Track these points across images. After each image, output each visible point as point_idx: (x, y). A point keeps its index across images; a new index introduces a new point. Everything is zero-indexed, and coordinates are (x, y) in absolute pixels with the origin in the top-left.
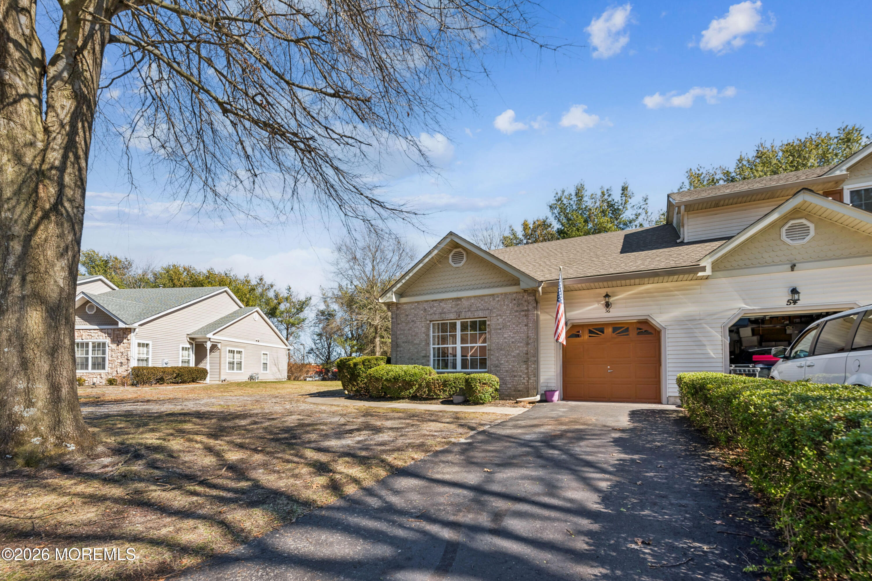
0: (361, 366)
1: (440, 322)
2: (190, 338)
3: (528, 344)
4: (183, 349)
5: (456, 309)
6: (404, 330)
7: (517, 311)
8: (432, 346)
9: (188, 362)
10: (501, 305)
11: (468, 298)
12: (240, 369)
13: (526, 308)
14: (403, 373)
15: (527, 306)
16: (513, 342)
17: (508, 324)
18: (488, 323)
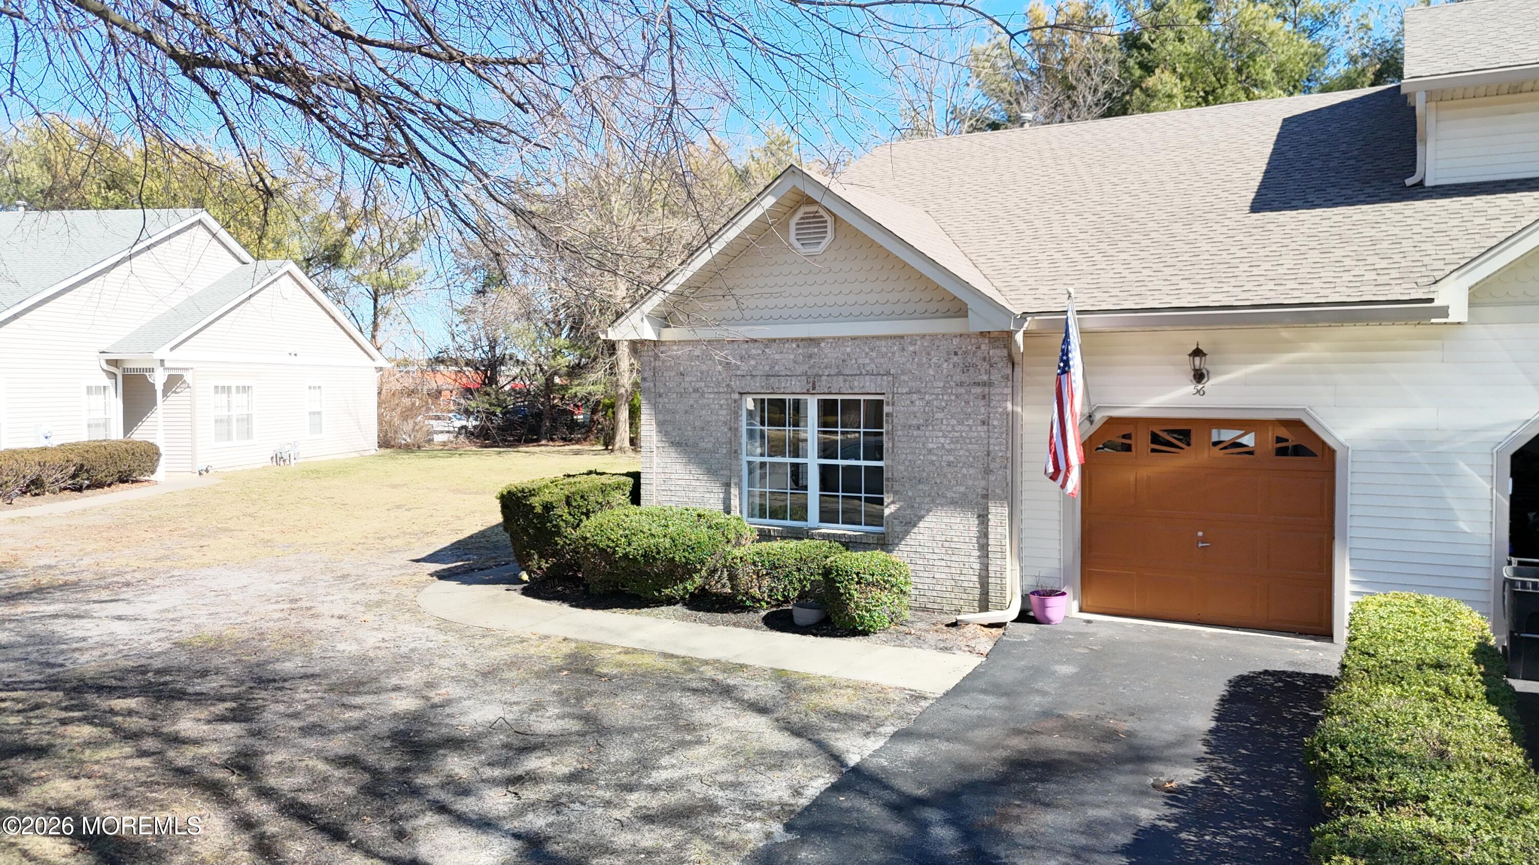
0: (562, 510)
1: (766, 397)
2: (108, 362)
3: (987, 471)
4: (89, 390)
5: (806, 367)
6: (674, 412)
7: (961, 384)
8: (745, 459)
9: (106, 425)
10: (920, 365)
11: (838, 341)
12: (249, 435)
13: (985, 378)
14: (667, 543)
15: (988, 373)
16: (949, 464)
17: (939, 415)
18: (886, 409)
